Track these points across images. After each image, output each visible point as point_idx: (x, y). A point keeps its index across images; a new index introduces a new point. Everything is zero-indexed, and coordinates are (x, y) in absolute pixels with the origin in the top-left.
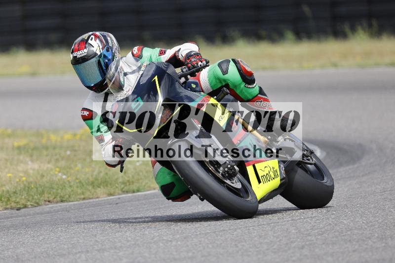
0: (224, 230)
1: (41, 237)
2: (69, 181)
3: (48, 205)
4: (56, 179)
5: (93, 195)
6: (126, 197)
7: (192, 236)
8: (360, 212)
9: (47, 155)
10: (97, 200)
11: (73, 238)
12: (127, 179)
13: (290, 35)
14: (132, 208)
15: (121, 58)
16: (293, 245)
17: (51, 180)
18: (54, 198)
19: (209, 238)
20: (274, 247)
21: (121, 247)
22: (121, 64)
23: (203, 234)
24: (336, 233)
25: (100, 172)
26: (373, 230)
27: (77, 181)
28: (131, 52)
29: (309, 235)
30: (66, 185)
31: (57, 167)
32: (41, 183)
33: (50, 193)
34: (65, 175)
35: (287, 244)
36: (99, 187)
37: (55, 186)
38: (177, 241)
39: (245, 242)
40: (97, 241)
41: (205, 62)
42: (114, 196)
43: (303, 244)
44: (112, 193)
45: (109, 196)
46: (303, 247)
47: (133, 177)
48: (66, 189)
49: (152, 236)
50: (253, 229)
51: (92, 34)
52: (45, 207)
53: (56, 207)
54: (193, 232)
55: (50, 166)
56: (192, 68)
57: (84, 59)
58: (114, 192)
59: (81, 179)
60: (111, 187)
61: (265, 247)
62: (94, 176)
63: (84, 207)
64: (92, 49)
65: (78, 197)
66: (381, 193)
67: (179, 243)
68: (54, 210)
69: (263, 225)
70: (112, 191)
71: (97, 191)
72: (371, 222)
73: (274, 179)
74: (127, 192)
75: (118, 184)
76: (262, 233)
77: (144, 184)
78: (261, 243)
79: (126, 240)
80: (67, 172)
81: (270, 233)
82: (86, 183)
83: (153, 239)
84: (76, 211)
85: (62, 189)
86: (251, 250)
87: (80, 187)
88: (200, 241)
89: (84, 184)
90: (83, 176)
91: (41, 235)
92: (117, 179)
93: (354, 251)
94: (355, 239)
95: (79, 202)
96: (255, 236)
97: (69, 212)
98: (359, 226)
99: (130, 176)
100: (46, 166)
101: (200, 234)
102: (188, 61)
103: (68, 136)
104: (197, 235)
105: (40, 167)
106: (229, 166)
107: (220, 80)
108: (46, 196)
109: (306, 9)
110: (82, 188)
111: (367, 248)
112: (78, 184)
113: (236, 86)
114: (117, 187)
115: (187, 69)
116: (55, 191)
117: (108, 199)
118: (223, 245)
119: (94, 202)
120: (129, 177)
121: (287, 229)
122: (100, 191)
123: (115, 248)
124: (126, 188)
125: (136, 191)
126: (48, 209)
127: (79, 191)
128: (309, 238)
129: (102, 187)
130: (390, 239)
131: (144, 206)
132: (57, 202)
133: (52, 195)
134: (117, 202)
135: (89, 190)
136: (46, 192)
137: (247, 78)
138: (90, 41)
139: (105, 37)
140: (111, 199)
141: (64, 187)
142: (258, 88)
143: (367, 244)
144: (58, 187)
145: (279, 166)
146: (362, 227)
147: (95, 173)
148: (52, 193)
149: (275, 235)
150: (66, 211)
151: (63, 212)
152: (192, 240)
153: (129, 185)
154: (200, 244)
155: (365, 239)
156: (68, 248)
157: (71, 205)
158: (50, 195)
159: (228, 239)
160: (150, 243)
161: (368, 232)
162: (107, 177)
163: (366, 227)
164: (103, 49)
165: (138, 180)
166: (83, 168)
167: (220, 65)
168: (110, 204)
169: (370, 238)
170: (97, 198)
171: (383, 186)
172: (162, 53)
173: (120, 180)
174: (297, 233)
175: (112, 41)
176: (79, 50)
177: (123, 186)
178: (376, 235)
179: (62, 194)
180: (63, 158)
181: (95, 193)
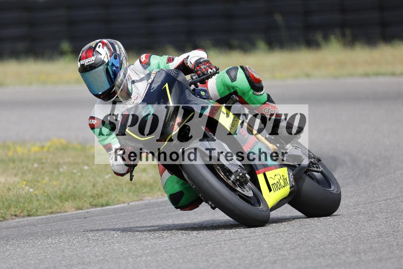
0: (195, 245)
1: (7, 252)
2: (36, 195)
3: (15, 219)
4: (23, 193)
5: (61, 208)
6: (94, 211)
7: (163, 251)
8: (333, 226)
9: (14, 168)
10: (65, 214)
11: (41, 253)
12: (96, 192)
13: (262, 45)
14: (101, 222)
15: (129, 66)
16: (265, 260)
17: (18, 193)
18: (21, 212)
19: (180, 253)
20: (246, 262)
21: (90, 262)
22: (129, 72)
23: (173, 249)
24: (310, 248)
25: (68, 185)
26: (346, 244)
27: (45, 194)
28: (138, 60)
29: (281, 249)
30: (33, 199)
31: (25, 180)
32: (7, 197)
33: (17, 207)
34: (32, 188)
35: (259, 259)
36: (67, 201)
37: (22, 200)
38: (147, 257)
39: (217, 257)
40: (64, 256)
41: (214, 69)
42: (82, 209)
43: (276, 258)
44: (80, 207)
45: (77, 210)
46: (275, 262)
47: (102, 190)
48: (33, 203)
49: (121, 250)
50: (224, 243)
51: (100, 42)
52: (11, 221)
53: (24, 221)
54: (164, 247)
55: (17, 179)
56: (202, 76)
57: (92, 67)
58: (83, 206)
59: (49, 192)
60: (80, 201)
61: (237, 262)
62: (62, 190)
63: (52, 221)
64: (100, 56)
65: (46, 211)
66: (354, 206)
67: (149, 258)
68: (21, 225)
69: (235, 239)
70: (80, 205)
71: (65, 205)
72: (344, 236)
73: (284, 187)
74: (96, 206)
75: (87, 198)
76: (233, 248)
77: (113, 197)
78: (232, 258)
79: (94, 256)
80: (35, 185)
81: (242, 248)
82: (54, 197)
83: (122, 254)
84: (43, 225)
85: (29, 203)
86: (222, 265)
87: (48, 200)
88: (171, 256)
89: (52, 197)
90: (51, 190)
91: (8, 250)
92: (85, 193)
93: (327, 266)
94: (328, 254)
95: (47, 216)
96: (227, 251)
97: (36, 226)
98: (332, 240)
99: (99, 189)
100: (12, 180)
101: (170, 249)
102: (198, 68)
103: (35, 149)
104: (167, 249)
105: (6, 180)
106: (241, 174)
107: (228, 87)
108: (13, 210)
109: (278, 18)
110: (49, 202)
111: (339, 263)
112: (46, 198)
113: (244, 93)
114: (85, 201)
115: (197, 76)
116: (21, 205)
117: (76, 213)
118: (194, 260)
119: (61, 216)
120: (97, 190)
121: (260, 244)
122: (68, 205)
123: (84, 264)
124: (95, 202)
125: (104, 205)
126: (14, 224)
127: (47, 205)
128: (281, 252)
129: (70, 201)
130: (363, 253)
131: (113, 220)
132: (24, 217)
133: (19, 210)
134: (86, 216)
135: (57, 204)
136: (12, 206)
137: (256, 85)
138: (97, 49)
139: (112, 44)
140: (80, 213)
141: (31, 202)
142: (266, 96)
143: (340, 259)
144: (25, 201)
145: (289, 174)
146: (334, 241)
147: (63, 186)
148: (18, 207)
149: (247, 250)
150: (33, 225)
151: (30, 227)
152: (162, 255)
153: (98, 198)
154: (170, 259)
155: (337, 253)
156: (35, 264)
157: (38, 219)
158: (17, 209)
159: (199, 254)
160: (120, 258)
161: (342, 247)
162: (75, 191)
163: (339, 241)
164: (110, 56)
165: (107, 193)
166: (50, 181)
167: (228, 72)
168: (78, 218)
169: (343, 253)
170: (65, 212)
171: (356, 200)
172: (170, 60)
173: (89, 194)
174: (269, 247)
175: (120, 48)
176: (87, 58)
177: (91, 200)
178: (350, 250)
179: (29, 209)
180: (30, 171)
181: (63, 207)
